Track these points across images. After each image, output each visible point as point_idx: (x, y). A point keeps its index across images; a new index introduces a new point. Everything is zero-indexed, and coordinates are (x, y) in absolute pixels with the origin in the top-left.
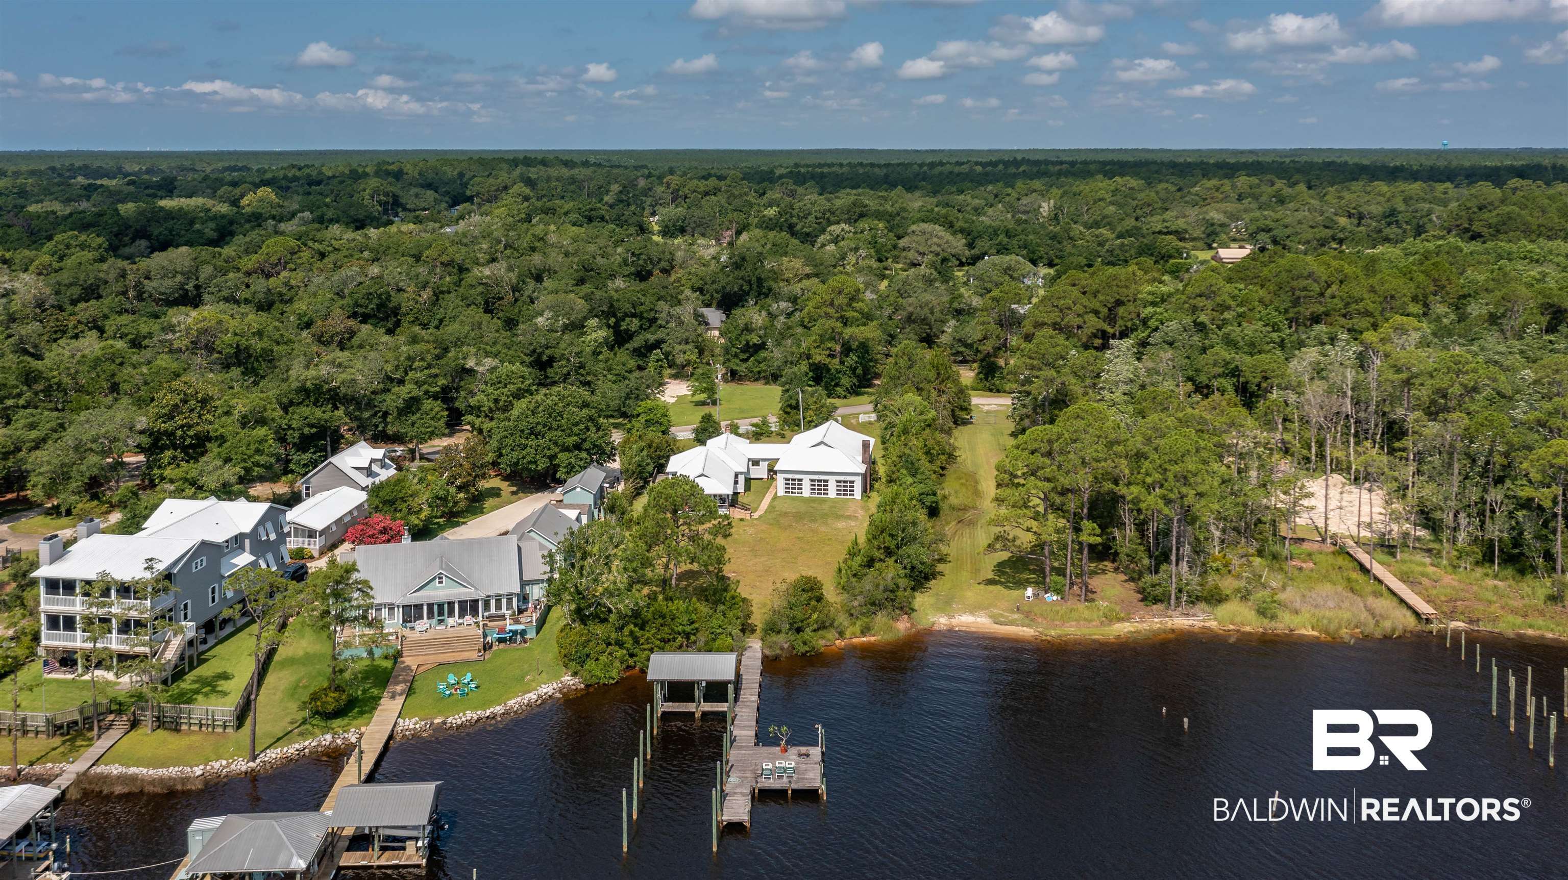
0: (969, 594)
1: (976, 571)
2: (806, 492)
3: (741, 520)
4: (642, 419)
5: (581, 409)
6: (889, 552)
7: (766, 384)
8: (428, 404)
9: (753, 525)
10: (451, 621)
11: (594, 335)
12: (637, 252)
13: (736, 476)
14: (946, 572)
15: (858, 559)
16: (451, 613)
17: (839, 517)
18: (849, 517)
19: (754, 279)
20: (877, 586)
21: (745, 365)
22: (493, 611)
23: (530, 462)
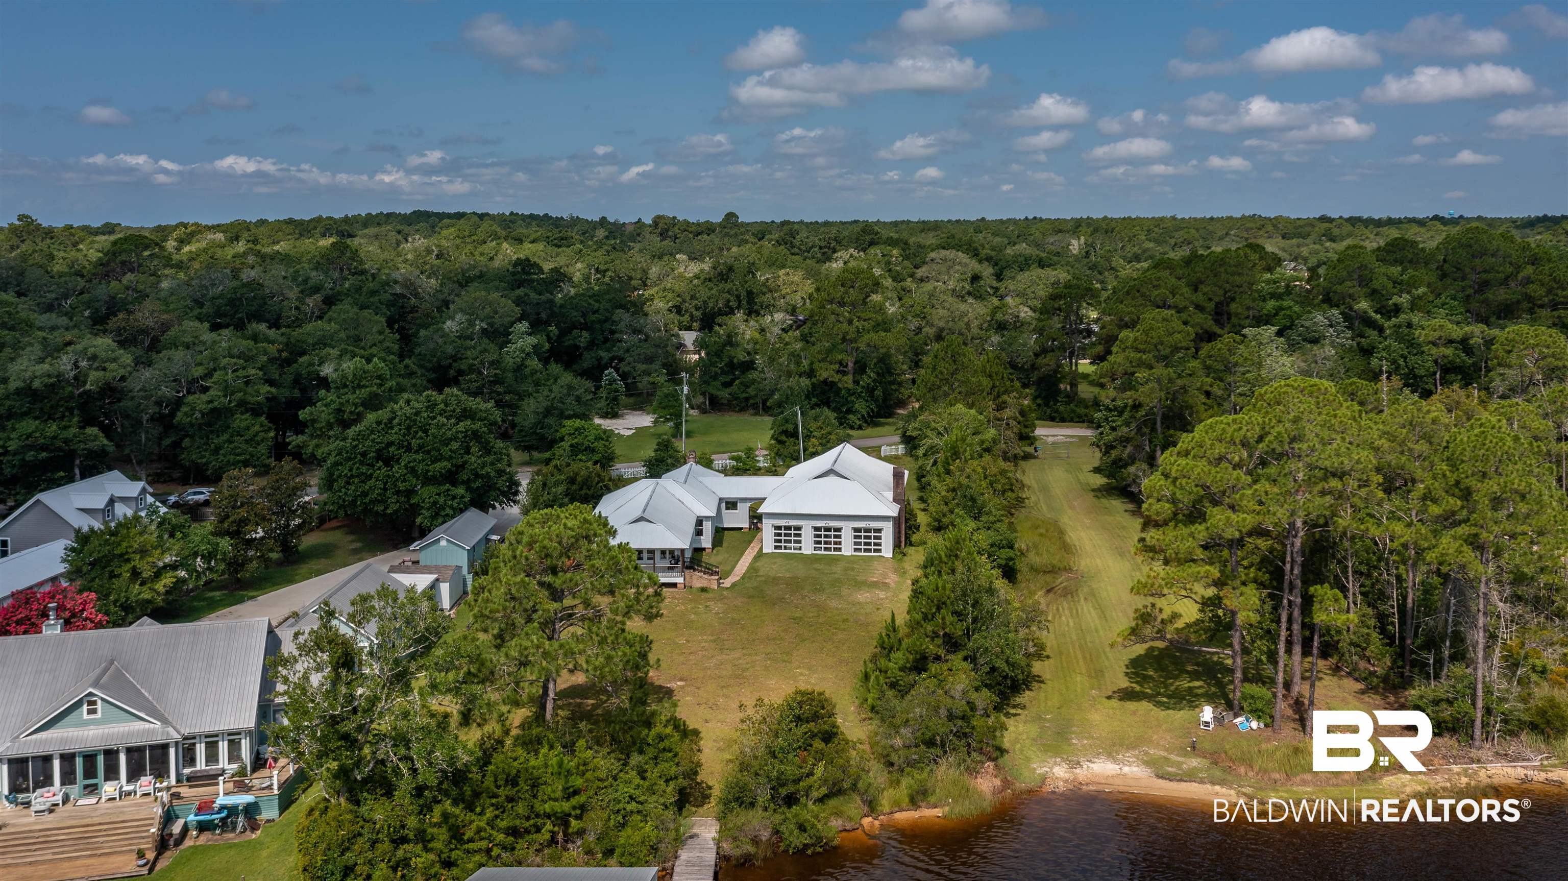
0: (1095, 717)
1: (1097, 674)
2: (807, 547)
3: (704, 590)
4: (565, 445)
5: (459, 420)
6: (953, 644)
7: (756, 414)
8: (241, 420)
9: (721, 599)
10: (109, 789)
11: (520, 344)
12: (602, 267)
13: (699, 522)
14: (1047, 676)
15: (900, 657)
16: (112, 773)
17: (860, 585)
18: (875, 585)
19: (743, 294)
20: (936, 709)
21: (728, 390)
22: (201, 764)
23: (375, 502)
